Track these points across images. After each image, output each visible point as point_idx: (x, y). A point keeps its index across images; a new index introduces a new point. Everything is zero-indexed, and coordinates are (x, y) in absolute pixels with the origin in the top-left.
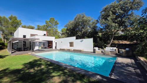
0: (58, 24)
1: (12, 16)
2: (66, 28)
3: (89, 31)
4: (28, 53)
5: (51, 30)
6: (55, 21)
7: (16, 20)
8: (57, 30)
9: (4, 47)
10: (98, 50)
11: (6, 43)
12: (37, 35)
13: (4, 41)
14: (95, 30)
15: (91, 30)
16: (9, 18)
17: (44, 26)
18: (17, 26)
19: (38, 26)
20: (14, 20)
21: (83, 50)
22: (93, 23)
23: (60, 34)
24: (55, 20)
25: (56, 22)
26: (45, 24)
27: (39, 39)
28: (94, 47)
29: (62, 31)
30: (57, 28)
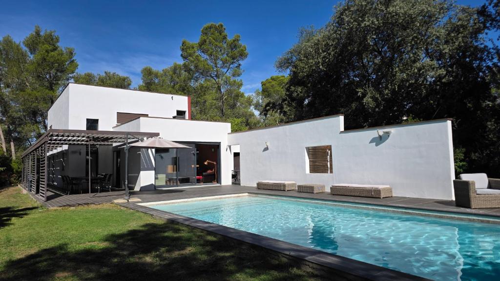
0: (243, 55)
1: (38, 33)
2: (286, 74)
3: (431, 76)
4: (110, 201)
5: (207, 88)
6: (230, 39)
7: (55, 49)
8: (240, 85)
9: (10, 177)
10: (490, 187)
11: (14, 157)
12: (146, 116)
13: (9, 150)
14: (468, 69)
15: (443, 72)
16: (28, 45)
17: (175, 69)
18: (57, 78)
19: (148, 73)
20: (47, 51)
21: (390, 190)
22: (456, 29)
23: (252, 108)
24: (226, 33)
25: (234, 45)
26: (181, 62)
27: (157, 135)
28: (457, 175)
29: (265, 92)
30: (238, 79)
